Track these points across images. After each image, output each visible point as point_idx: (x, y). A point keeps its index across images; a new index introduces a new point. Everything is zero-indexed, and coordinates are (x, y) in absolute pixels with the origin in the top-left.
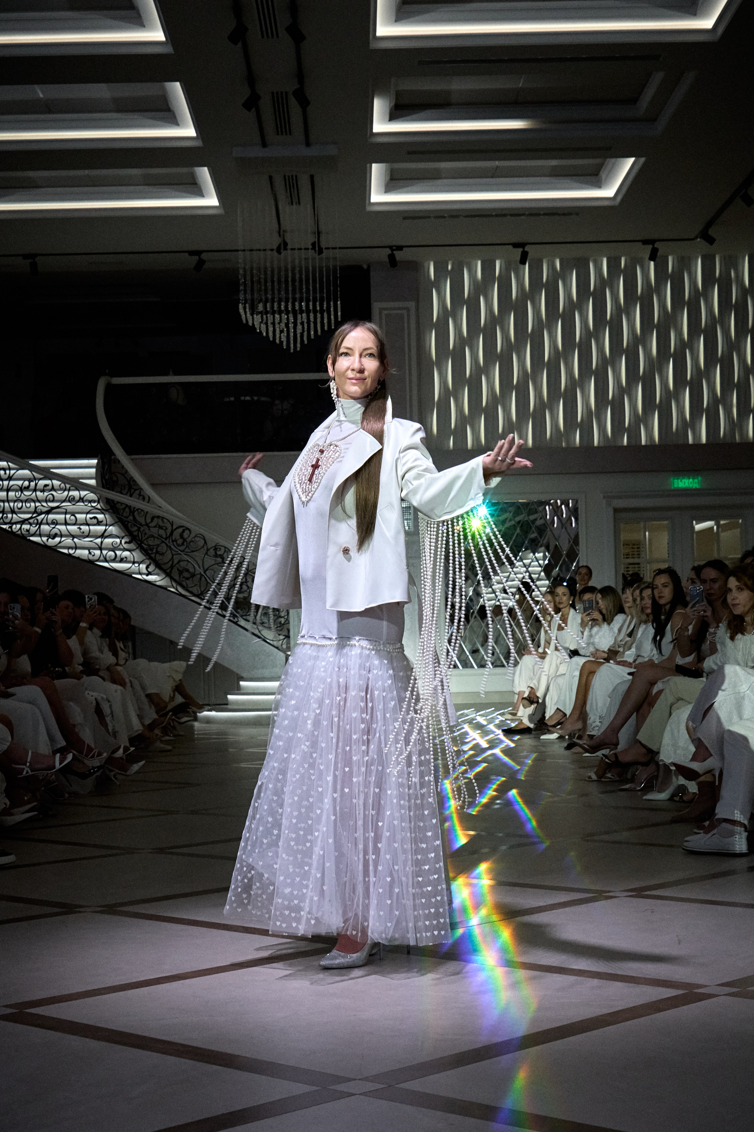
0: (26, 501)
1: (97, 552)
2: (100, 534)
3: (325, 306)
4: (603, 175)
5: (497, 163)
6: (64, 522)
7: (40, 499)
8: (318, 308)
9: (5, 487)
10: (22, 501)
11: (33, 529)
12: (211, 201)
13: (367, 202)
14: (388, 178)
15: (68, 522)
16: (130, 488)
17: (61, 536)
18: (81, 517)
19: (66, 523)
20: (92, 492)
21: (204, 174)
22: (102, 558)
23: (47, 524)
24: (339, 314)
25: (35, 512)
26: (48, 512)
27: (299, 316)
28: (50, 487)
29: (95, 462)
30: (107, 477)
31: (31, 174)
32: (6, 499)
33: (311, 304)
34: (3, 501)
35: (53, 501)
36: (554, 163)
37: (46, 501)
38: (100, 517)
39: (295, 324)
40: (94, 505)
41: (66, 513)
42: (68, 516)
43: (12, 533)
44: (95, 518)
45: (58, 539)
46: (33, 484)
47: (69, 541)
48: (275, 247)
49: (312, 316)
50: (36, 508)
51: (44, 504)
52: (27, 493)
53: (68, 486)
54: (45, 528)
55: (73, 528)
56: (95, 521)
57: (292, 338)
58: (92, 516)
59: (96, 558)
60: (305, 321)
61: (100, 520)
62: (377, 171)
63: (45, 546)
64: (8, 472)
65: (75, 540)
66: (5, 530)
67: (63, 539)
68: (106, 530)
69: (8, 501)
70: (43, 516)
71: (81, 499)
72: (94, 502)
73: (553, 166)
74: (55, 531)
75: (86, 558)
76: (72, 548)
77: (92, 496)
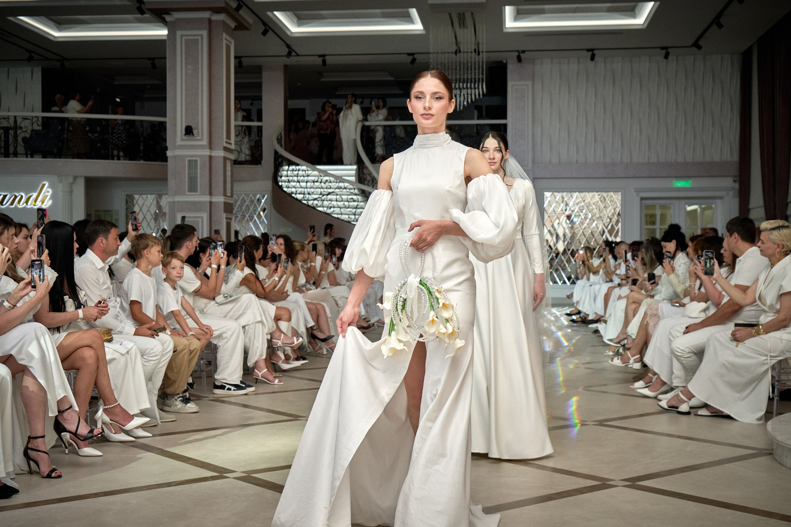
0: (316, 188)
1: (353, 217)
2: (355, 207)
3: (477, 85)
4: (637, 11)
5: (577, 5)
6: (335, 200)
7: (323, 187)
8: (473, 86)
9: (305, 181)
10: (314, 188)
11: (320, 203)
12: (417, 26)
13: (504, 27)
14: (516, 13)
15: (338, 200)
16: (373, 182)
17: (334, 207)
18: (344, 197)
19: (337, 201)
20: (351, 184)
21: (414, 12)
22: (355, 220)
23: (327, 201)
24: (485, 90)
25: (321, 194)
26: (327, 195)
27: (462, 91)
28: (329, 181)
29: (355, 167)
30: (361, 176)
31: (323, 12)
32: (305, 187)
33: (469, 85)
34: (304, 188)
35: (330, 188)
36: (609, 5)
37: (327, 188)
38: (355, 197)
39: (460, 95)
40: (352, 191)
41: (337, 195)
42: (338, 197)
43: (308, 206)
44: (352, 198)
45: (332, 209)
46: (320, 180)
47: (337, 210)
48: (454, 50)
49: (469, 91)
50: (321, 192)
51: (325, 190)
52: (316, 184)
53: (338, 181)
54: (325, 203)
55: (341, 204)
56: (352, 200)
57: (458, 103)
58: (350, 197)
59: (352, 220)
60: (466, 94)
61: (355, 200)
62: (509, 10)
63: (326, 213)
64: (307, 172)
65: (342, 210)
66: (304, 204)
67: (335, 209)
68: (358, 205)
69: (307, 188)
70: (325, 196)
71: (345, 188)
72: (352, 189)
73: (609, 7)
74: (330, 205)
75: (346, 220)
76: (339, 214)
77: (351, 187)
